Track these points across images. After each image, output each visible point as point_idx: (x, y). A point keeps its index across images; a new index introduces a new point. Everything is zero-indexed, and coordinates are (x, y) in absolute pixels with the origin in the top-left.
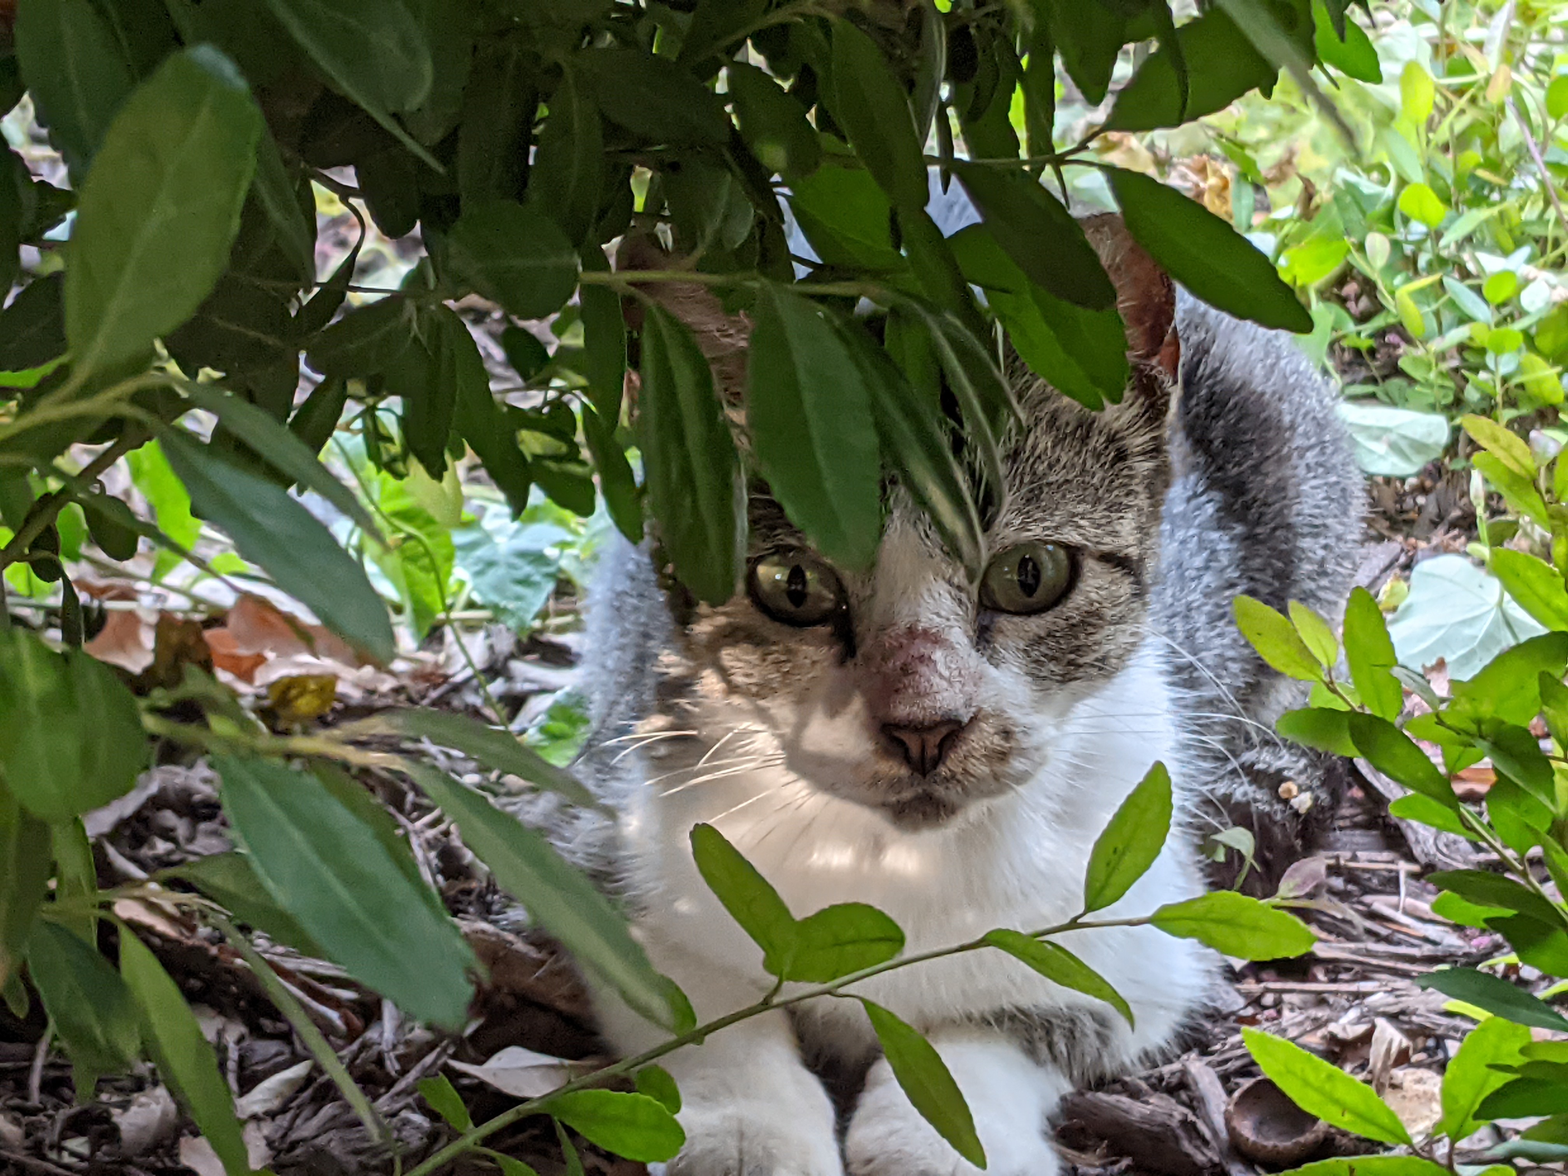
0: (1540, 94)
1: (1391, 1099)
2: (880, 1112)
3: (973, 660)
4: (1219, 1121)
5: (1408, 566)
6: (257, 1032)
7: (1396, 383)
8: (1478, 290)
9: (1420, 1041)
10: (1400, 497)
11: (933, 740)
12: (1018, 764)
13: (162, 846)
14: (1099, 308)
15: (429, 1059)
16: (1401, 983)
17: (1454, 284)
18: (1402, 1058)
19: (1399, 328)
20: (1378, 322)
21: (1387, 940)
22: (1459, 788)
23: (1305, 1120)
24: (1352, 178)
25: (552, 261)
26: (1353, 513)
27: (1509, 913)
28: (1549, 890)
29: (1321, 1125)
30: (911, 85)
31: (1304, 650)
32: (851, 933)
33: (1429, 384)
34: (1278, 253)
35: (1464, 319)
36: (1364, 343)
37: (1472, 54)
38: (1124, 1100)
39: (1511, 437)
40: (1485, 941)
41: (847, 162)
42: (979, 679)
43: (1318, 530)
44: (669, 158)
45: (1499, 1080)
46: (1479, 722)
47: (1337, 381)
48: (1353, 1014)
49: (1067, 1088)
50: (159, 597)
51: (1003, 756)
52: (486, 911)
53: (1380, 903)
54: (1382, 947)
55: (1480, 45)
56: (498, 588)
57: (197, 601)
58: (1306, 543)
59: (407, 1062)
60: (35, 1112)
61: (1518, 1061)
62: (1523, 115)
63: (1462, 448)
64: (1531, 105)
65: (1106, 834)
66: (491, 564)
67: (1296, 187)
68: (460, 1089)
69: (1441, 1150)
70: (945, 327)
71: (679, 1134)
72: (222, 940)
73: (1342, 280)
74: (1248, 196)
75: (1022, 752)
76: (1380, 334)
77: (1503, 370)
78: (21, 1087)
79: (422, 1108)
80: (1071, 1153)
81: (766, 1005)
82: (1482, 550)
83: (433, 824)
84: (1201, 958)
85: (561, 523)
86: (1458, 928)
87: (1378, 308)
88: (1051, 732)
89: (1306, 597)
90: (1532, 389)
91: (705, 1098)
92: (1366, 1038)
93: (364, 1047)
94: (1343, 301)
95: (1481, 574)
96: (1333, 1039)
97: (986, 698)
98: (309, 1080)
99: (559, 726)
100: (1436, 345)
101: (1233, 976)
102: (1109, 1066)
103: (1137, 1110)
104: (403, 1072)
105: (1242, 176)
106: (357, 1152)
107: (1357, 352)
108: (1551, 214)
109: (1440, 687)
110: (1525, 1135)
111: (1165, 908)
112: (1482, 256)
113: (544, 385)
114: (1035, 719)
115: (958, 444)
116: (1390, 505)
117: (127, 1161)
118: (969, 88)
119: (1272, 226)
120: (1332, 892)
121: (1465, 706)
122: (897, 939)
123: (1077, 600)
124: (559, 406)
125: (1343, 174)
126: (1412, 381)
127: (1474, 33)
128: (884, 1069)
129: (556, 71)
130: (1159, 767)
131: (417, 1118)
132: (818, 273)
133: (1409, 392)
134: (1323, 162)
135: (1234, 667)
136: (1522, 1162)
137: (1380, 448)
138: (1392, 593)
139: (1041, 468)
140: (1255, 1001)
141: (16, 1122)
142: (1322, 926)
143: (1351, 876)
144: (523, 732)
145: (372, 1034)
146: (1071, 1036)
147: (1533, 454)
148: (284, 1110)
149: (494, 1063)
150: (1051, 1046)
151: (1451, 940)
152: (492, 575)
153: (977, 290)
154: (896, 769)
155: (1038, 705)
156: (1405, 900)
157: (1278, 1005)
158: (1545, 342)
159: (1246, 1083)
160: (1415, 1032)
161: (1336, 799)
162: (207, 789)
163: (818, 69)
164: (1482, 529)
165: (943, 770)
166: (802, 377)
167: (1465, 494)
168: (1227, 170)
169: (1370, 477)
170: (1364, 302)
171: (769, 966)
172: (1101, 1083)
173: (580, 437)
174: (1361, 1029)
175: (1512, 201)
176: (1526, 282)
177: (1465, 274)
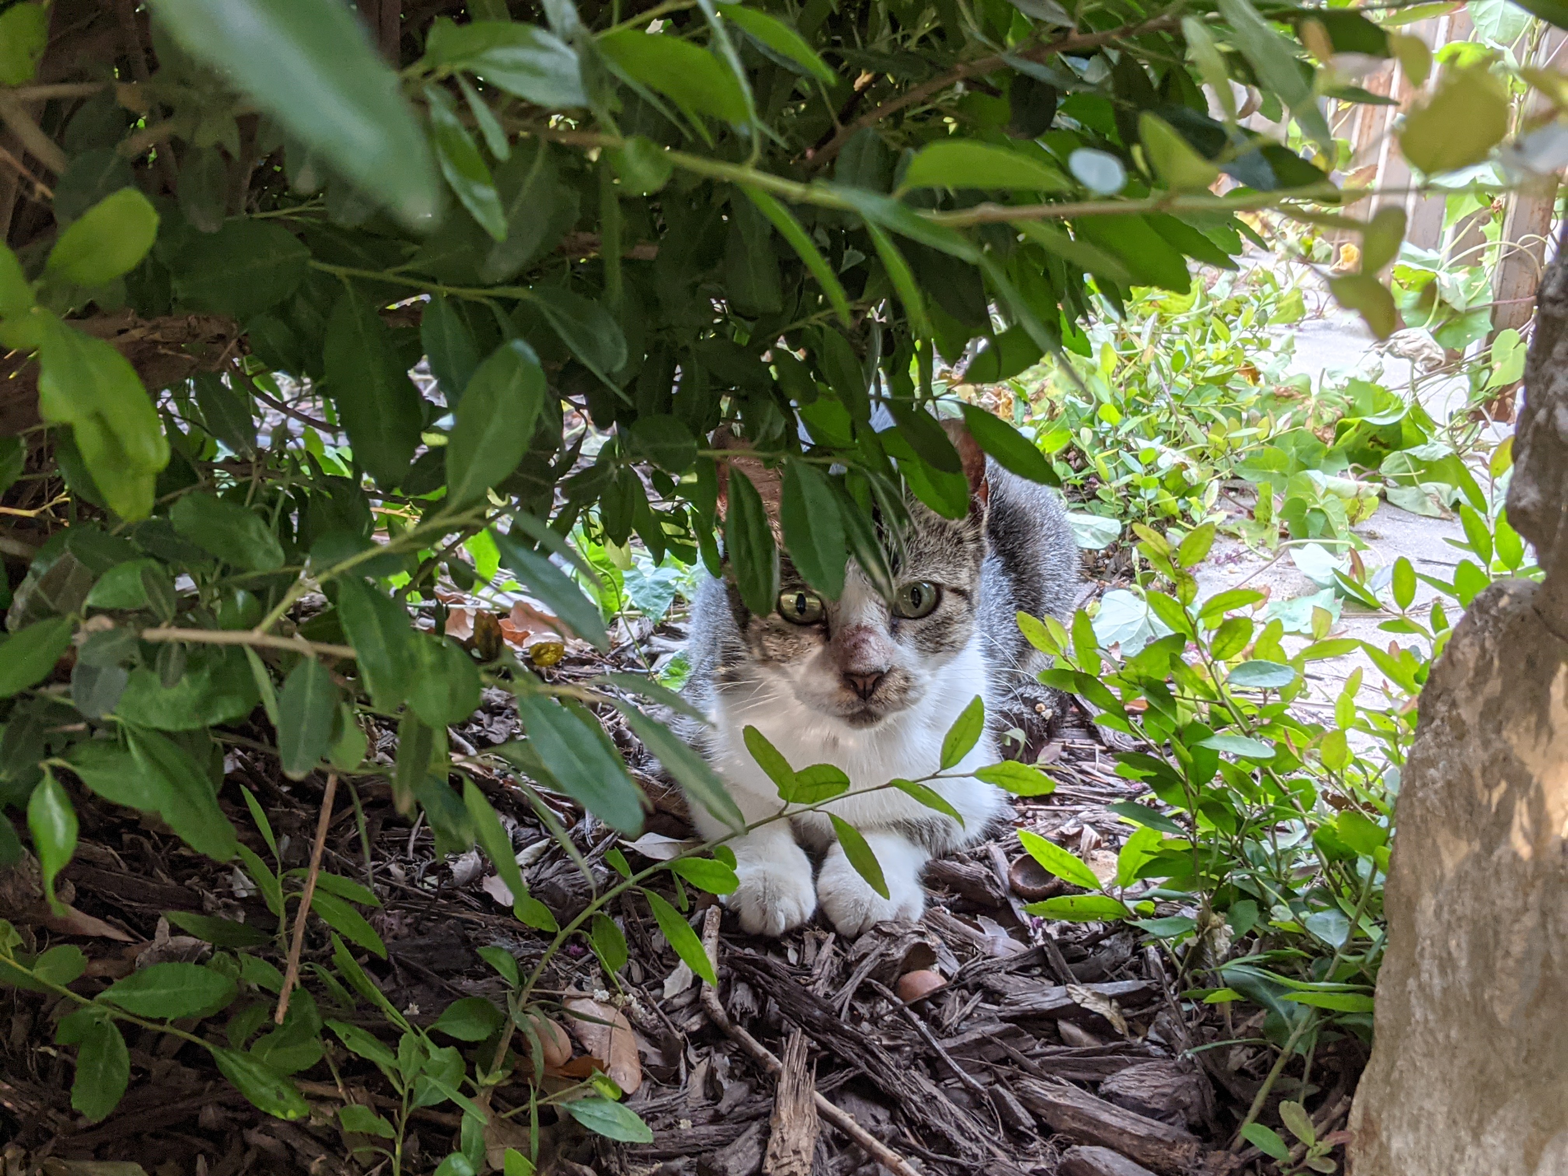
0: (1168, 359)
1: (1091, 866)
2: (837, 869)
3: (889, 641)
4: (1005, 876)
5: (1100, 595)
6: (522, 823)
7: (1094, 502)
8: (1136, 457)
9: (1106, 837)
10: (1096, 560)
11: (870, 681)
12: (912, 694)
13: (476, 728)
14: (954, 472)
15: (608, 839)
16: (1096, 807)
17: (1124, 455)
18: (1097, 845)
19: (1096, 475)
20: (1086, 472)
21: (1089, 784)
22: (1127, 708)
23: (1046, 876)
24: (1073, 400)
25: (684, 445)
26: (1073, 568)
27: (1153, 774)
28: (1171, 760)
29: (1057, 878)
30: (862, 358)
31: (1051, 640)
32: (823, 779)
33: (1111, 504)
34: (1037, 437)
35: (1129, 472)
36: (1079, 482)
37: (1135, 339)
38: (958, 864)
39: (1156, 534)
40: (1139, 786)
41: (829, 396)
42: (892, 651)
43: (1055, 577)
44: (743, 393)
45: (1147, 858)
46: (1139, 678)
47: (1065, 501)
48: (1072, 822)
49: (929, 858)
50: (476, 603)
51: (904, 690)
52: (638, 764)
53: (1085, 766)
54: (1086, 788)
55: (1139, 335)
56: (645, 600)
57: (495, 604)
58: (1049, 583)
59: (597, 839)
60: (410, 863)
61: (1157, 849)
62: (1160, 370)
63: (1128, 537)
64: (1164, 365)
65: (951, 731)
66: (642, 588)
67: (1046, 404)
68: (624, 854)
69: (1117, 892)
70: (880, 482)
71: (736, 880)
72: (505, 775)
73: (1067, 451)
74: (1021, 408)
75: (914, 688)
76: (1086, 478)
77: (1148, 497)
78: (404, 850)
79: (605, 863)
80: (931, 891)
81: (780, 815)
82: (1138, 587)
83: (611, 719)
84: (997, 793)
85: (677, 567)
86: (1125, 779)
87: (1086, 465)
88: (928, 678)
89: (1050, 611)
90: (1163, 506)
91: (748, 860)
92: (1079, 835)
93: (577, 832)
94: (1068, 461)
95: (1137, 599)
96: (1062, 834)
97: (896, 662)
98: (548, 848)
99: (676, 670)
100: (1114, 485)
101: (1012, 802)
102: (950, 847)
103: (964, 869)
104: (595, 845)
105: (1018, 398)
106: (573, 885)
107: (1075, 487)
108: (1173, 419)
109: (1116, 656)
110: (1162, 886)
111: (981, 769)
112: (1138, 440)
113: (672, 499)
114: (921, 672)
115: (880, 533)
116: (1091, 564)
117: (457, 888)
118: (890, 359)
119: (1033, 424)
120: (1061, 759)
121: (1132, 670)
122: (845, 783)
123: (941, 612)
124: (679, 509)
125: (1069, 398)
126: (1103, 501)
127: (1136, 329)
128: (837, 848)
129: (686, 349)
130: (978, 697)
131: (602, 868)
132: (814, 450)
133: (1101, 507)
134: (1059, 392)
135: (1012, 643)
136: (1157, 899)
137: (1087, 535)
138: (1092, 609)
139: (921, 546)
140: (1023, 815)
141: (402, 868)
142: (1056, 776)
143: (1071, 752)
144: (657, 672)
145: (580, 825)
146: (931, 832)
147: (1168, 544)
148: (535, 864)
149: (640, 841)
150: (921, 836)
151: (1121, 785)
152: (642, 593)
153: (893, 461)
154: (850, 696)
155: (922, 665)
156: (1098, 764)
157: (1034, 816)
158: (1169, 484)
159: (1019, 857)
160: (1103, 832)
161: (1064, 712)
162: (498, 700)
163: (817, 352)
164: (1138, 577)
165: (874, 697)
166: (808, 504)
167: (1130, 559)
168: (1011, 395)
169: (1082, 550)
170: (1079, 461)
171: (780, 795)
172: (946, 855)
173: (690, 525)
174: (1076, 830)
175: (1155, 412)
176: (1161, 453)
177: (1130, 449)
